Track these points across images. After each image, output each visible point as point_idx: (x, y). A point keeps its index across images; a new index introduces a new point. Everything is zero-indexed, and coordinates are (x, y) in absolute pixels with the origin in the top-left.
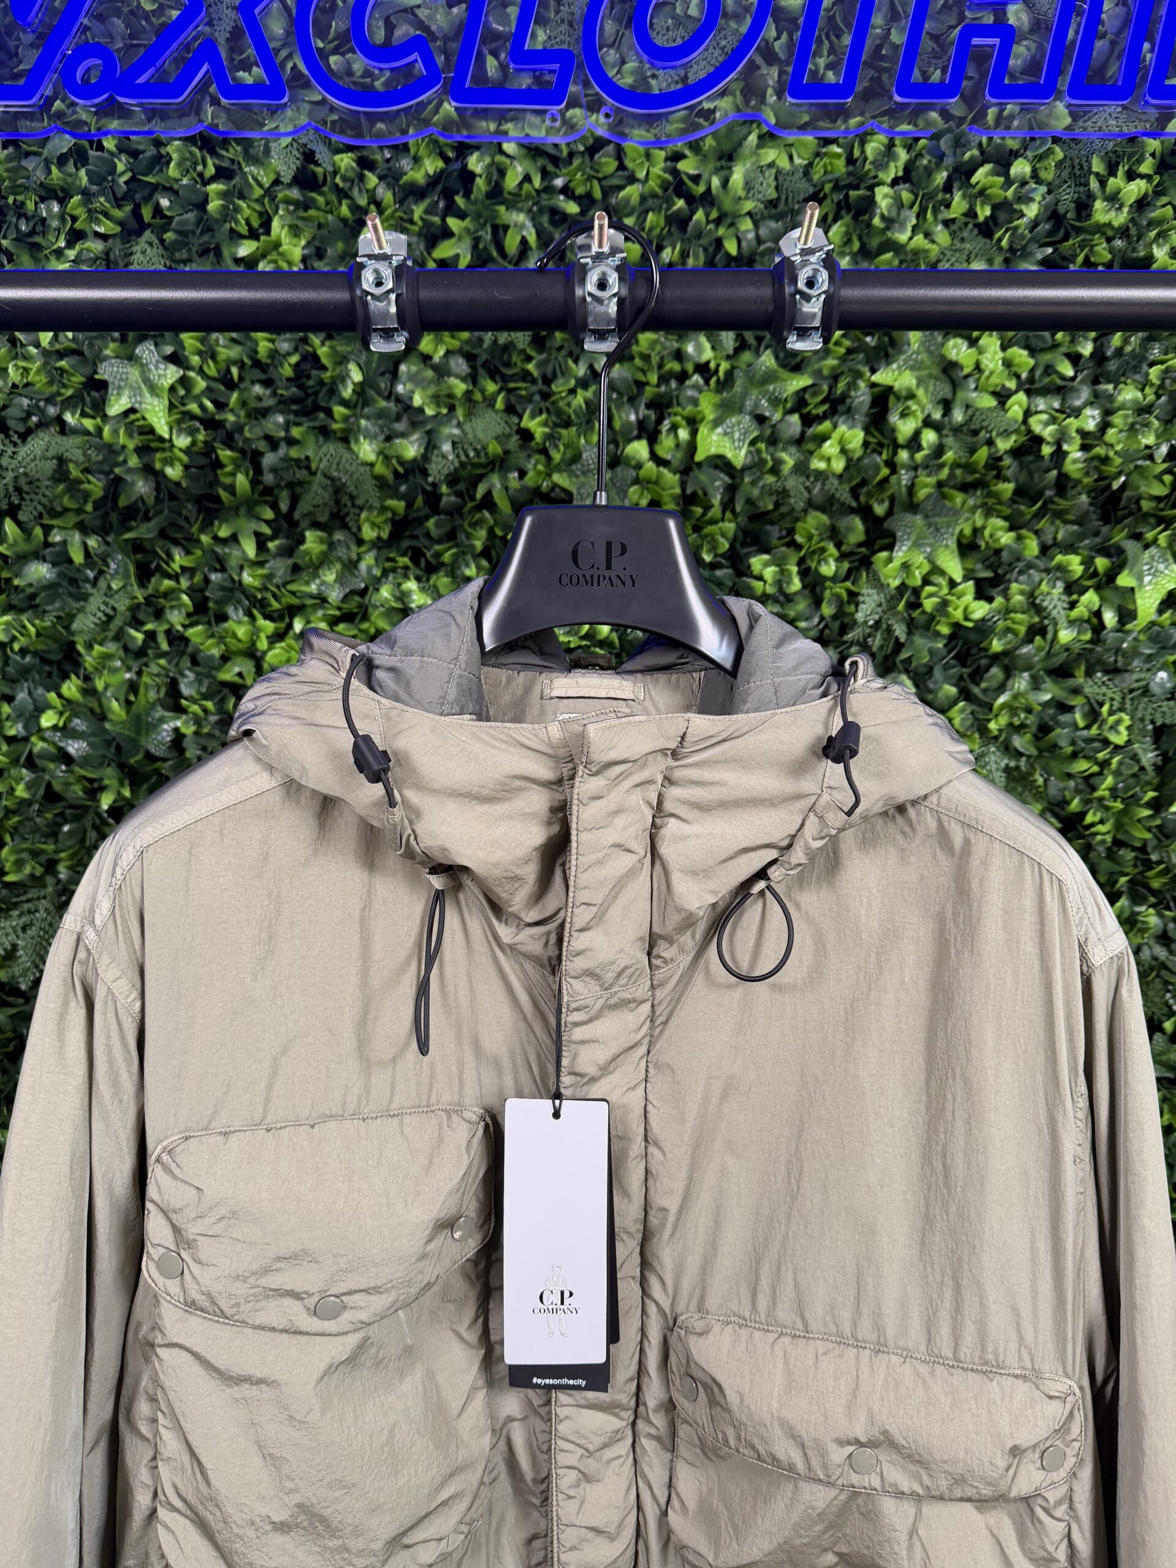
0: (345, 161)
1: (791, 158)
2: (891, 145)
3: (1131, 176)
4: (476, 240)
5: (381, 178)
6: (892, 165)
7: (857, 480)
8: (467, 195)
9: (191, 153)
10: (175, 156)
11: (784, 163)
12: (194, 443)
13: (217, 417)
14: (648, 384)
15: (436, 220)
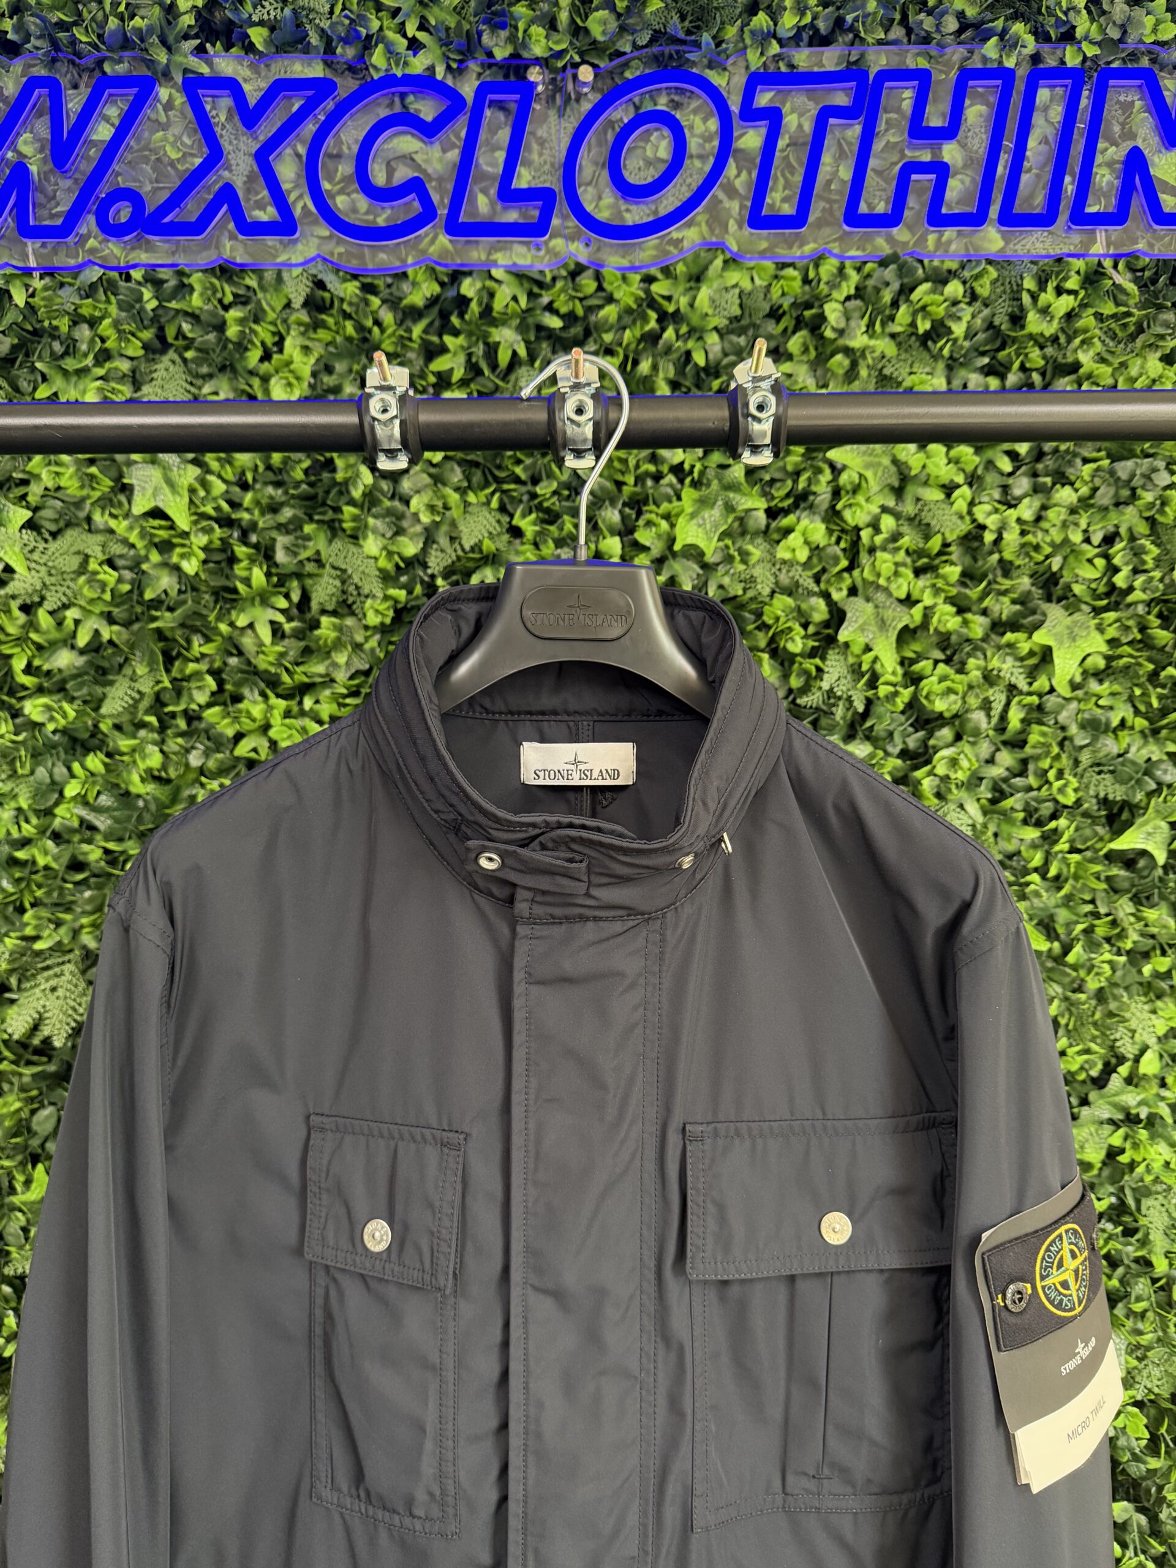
0: (351, 289)
1: (752, 279)
2: (841, 269)
3: (1059, 291)
4: (470, 355)
5: (384, 301)
6: (844, 284)
7: (818, 568)
8: (461, 315)
9: (212, 284)
10: (198, 287)
11: (746, 285)
12: (211, 542)
13: (234, 516)
14: (624, 483)
15: (435, 339)
